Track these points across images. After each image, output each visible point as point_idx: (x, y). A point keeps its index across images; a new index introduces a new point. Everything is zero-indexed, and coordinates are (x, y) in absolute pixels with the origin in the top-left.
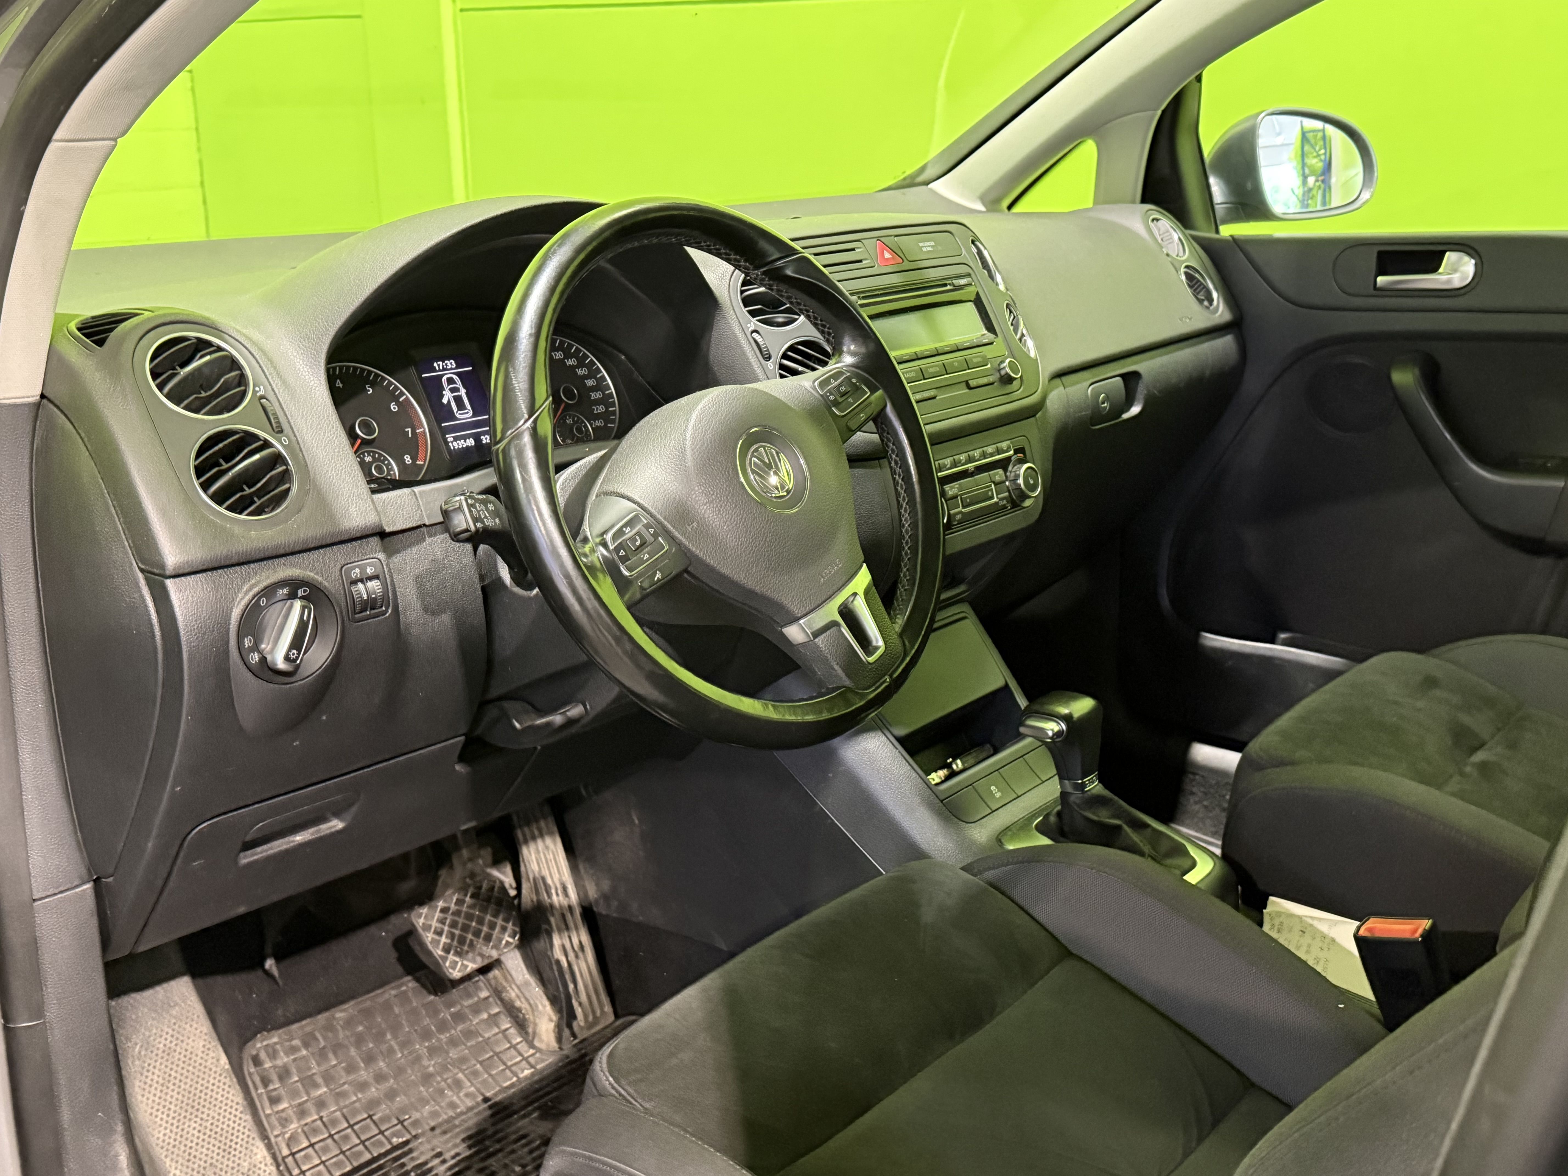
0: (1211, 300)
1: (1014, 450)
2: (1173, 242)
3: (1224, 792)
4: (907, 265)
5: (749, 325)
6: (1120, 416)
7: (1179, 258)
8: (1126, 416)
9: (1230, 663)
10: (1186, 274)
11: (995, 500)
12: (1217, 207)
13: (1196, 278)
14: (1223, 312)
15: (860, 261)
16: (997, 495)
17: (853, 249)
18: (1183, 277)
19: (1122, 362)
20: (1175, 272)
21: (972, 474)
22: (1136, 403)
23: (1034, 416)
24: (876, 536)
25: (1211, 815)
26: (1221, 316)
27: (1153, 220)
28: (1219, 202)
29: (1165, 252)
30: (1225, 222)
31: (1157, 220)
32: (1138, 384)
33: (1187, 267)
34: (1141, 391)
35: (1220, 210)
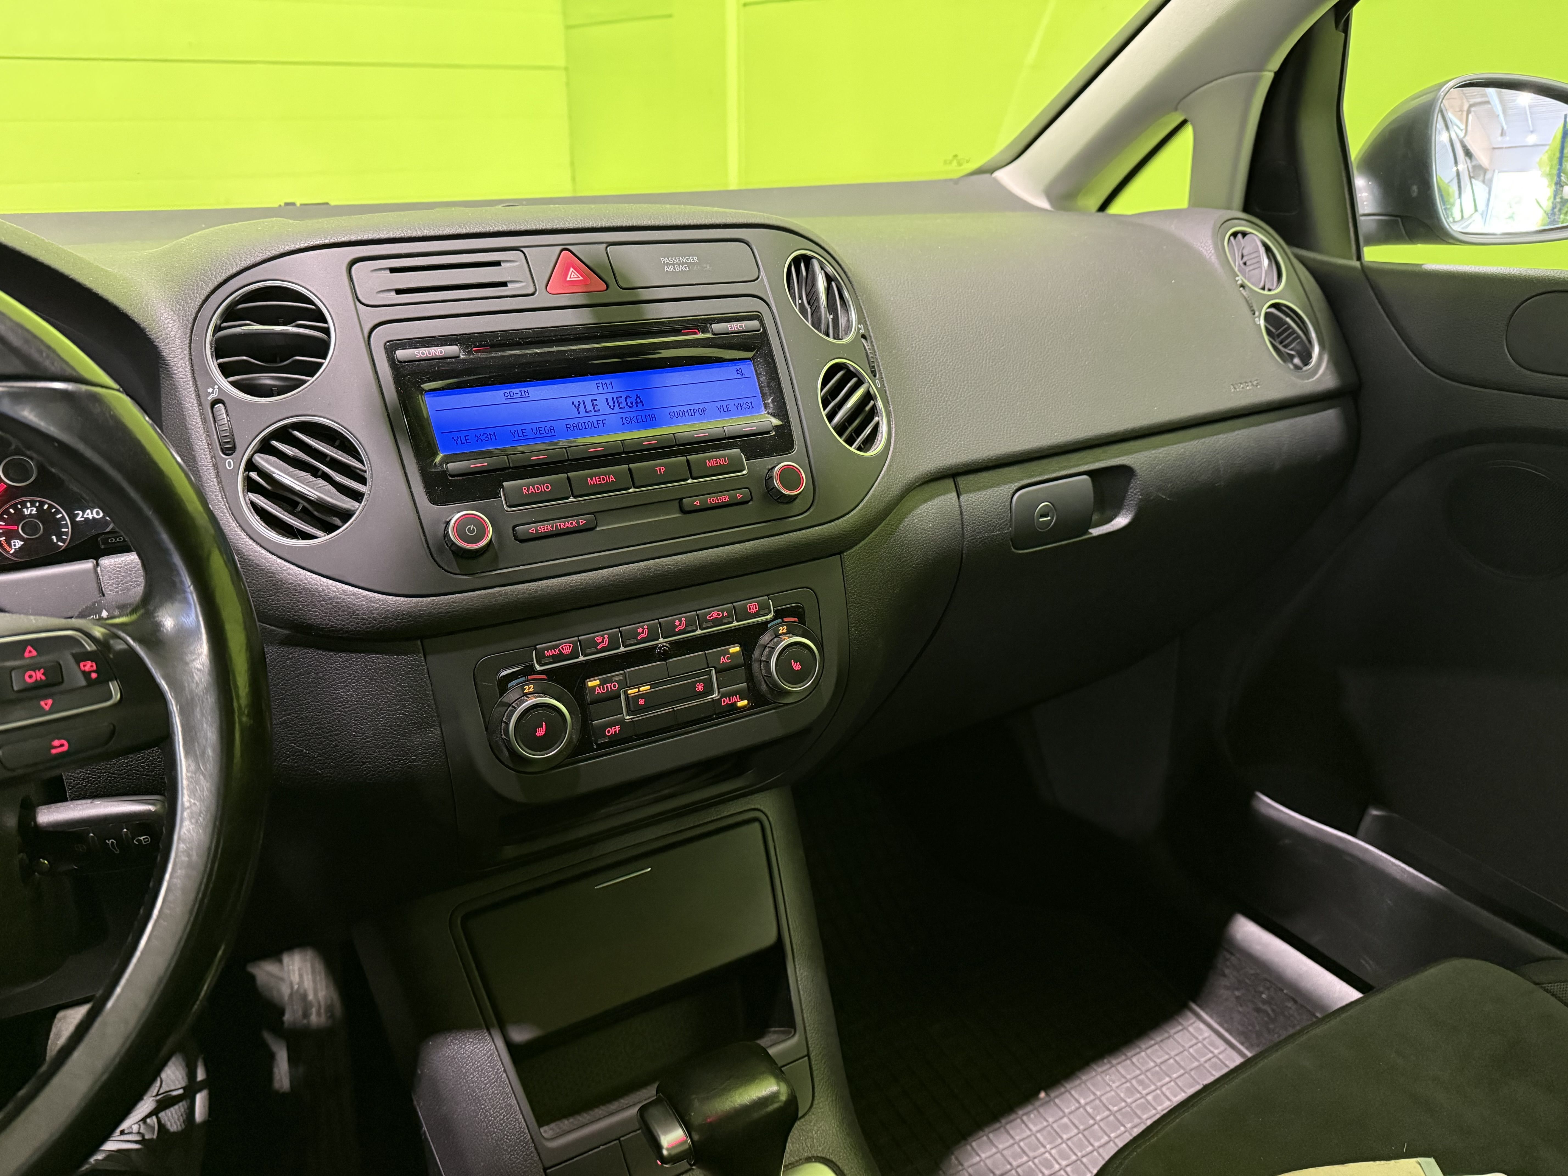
0: (1306, 357)
1: (775, 611)
2: (1260, 267)
3: (1261, 989)
4: (615, 295)
5: (210, 390)
6: (1086, 532)
7: (1266, 292)
8: (1095, 532)
9: (1287, 841)
10: (1268, 316)
11: (715, 696)
12: (1361, 220)
13: (1286, 323)
14: (1323, 375)
15: (504, 284)
16: (719, 689)
17: (497, 264)
18: (1262, 322)
19: (1098, 451)
20: (1250, 313)
21: (665, 656)
22: (1124, 511)
23: (840, 553)
24: (409, 767)
25: (1240, 1009)
26: (1319, 380)
27: (1235, 235)
28: (1366, 212)
29: (1240, 282)
30: (1373, 240)
31: (1244, 234)
32: (1129, 482)
33: (1275, 306)
34: (1134, 493)
35: (1367, 224)
